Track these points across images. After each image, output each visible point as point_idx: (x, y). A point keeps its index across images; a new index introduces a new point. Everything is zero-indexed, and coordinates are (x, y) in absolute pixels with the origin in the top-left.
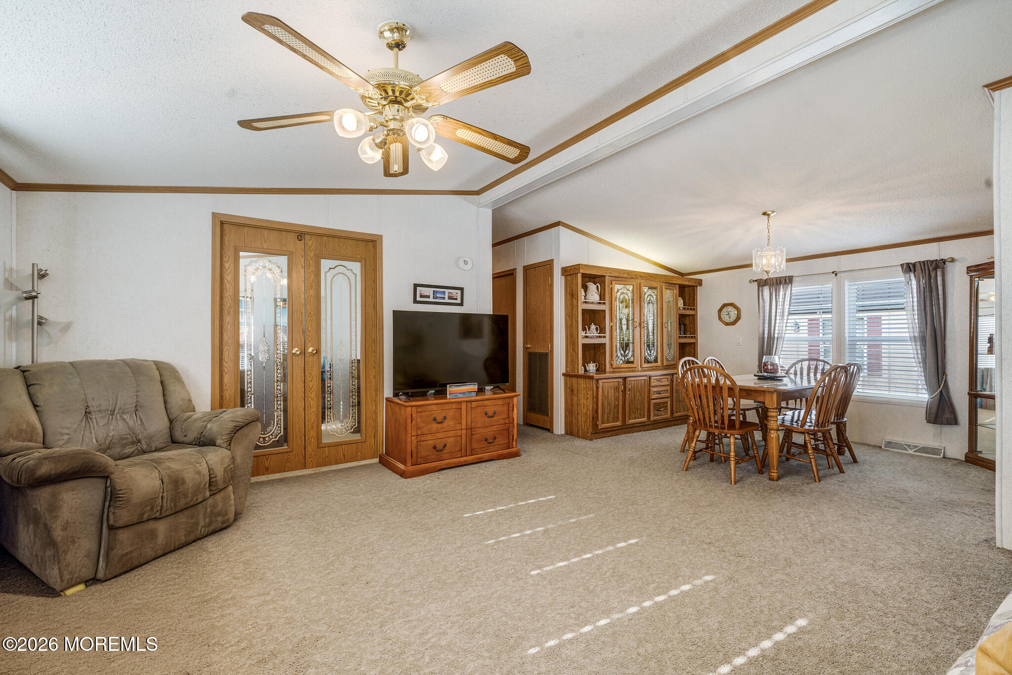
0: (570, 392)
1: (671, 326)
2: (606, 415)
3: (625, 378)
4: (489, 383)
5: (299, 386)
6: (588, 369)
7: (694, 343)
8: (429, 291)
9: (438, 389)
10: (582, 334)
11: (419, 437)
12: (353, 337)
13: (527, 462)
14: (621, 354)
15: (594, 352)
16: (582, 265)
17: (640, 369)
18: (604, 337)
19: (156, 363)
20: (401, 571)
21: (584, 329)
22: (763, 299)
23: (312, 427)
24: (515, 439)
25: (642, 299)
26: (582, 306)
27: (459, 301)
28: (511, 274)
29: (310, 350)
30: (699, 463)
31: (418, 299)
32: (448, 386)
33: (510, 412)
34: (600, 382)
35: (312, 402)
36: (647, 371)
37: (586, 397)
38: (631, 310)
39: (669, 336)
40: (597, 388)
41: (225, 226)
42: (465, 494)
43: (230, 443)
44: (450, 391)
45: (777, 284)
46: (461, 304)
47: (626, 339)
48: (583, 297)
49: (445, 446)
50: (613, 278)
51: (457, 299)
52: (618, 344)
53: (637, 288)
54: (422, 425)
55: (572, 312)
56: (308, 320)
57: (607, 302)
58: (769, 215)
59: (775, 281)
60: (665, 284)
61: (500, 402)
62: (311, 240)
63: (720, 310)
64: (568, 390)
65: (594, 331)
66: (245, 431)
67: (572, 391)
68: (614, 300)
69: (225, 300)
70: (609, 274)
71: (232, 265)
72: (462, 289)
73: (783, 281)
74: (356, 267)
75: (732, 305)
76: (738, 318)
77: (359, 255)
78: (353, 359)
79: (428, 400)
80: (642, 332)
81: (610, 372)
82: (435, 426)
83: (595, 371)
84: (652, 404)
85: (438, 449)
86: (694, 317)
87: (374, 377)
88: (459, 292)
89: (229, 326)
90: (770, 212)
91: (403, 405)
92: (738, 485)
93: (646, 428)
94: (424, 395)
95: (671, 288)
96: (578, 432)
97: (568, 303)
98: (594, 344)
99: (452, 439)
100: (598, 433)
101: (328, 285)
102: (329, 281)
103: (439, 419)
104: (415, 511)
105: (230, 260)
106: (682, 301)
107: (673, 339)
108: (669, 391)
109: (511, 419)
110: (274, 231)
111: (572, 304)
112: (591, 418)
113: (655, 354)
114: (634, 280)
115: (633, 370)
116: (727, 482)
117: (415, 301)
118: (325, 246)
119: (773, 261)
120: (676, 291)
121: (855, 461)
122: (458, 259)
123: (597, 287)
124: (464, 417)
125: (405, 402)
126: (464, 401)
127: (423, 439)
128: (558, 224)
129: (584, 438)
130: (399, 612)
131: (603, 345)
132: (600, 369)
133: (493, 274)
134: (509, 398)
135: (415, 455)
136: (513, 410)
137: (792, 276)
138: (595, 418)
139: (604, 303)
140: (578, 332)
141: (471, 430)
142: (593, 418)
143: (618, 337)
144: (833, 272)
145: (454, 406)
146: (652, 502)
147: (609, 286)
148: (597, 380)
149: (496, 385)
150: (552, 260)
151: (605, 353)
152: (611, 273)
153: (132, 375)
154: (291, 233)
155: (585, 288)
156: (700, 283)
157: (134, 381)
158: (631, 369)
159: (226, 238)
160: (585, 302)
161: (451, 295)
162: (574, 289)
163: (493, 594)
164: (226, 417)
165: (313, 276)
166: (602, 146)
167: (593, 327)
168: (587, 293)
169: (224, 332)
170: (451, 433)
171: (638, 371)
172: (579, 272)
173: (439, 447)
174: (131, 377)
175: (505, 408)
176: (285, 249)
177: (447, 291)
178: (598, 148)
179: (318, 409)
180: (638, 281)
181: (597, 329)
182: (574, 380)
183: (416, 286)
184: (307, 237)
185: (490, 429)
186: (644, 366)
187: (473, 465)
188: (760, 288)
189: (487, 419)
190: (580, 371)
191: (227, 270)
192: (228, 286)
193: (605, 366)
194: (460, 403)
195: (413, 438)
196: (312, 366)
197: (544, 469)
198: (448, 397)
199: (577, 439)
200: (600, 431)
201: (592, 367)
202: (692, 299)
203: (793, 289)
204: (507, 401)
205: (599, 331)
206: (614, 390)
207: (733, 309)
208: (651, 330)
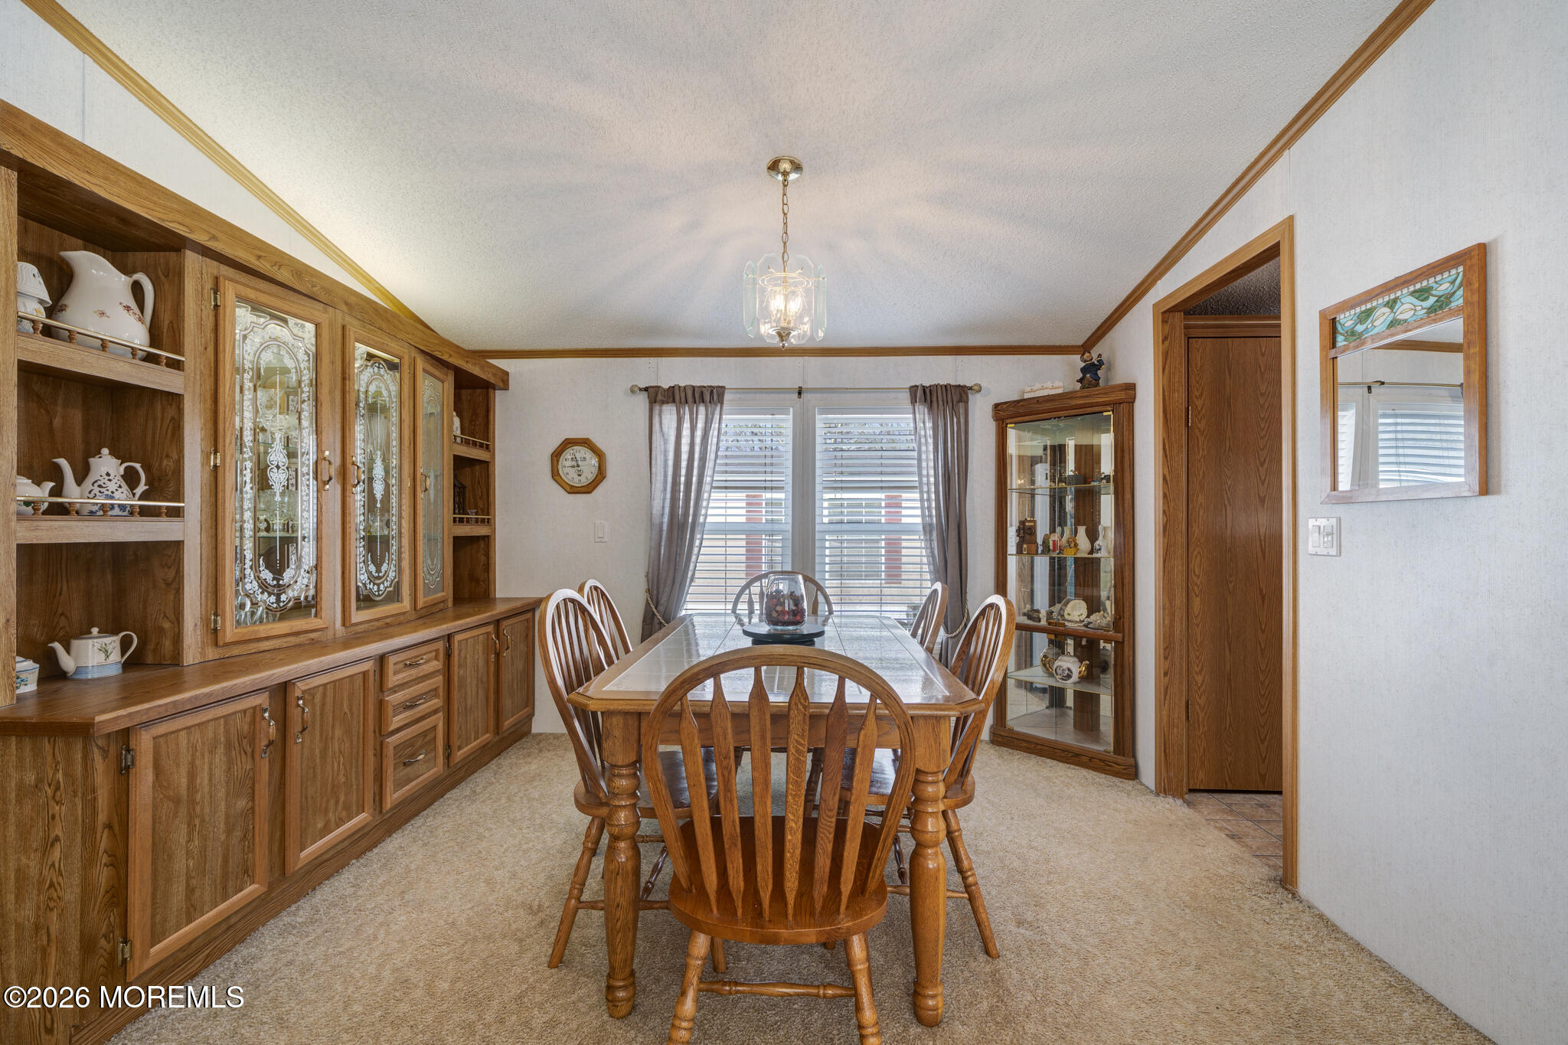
1: (436, 486)
2: (179, 888)
3: (283, 687)
6: (69, 665)
7: (487, 536)
10: (27, 496)
14: (262, 584)
15: (111, 586)
18: (176, 513)
22: (661, 432)
34: (145, 736)
36: (367, 640)
39: (431, 516)
45: (691, 402)
47: (278, 523)
50: (225, 270)
52: (248, 545)
53: (332, 340)
57: (192, 353)
58: (784, 175)
59: (688, 393)
60: (422, 356)
63: (556, 455)
65: (112, 484)
68: (226, 362)
70: (201, 242)
73: (705, 396)
75: (586, 443)
76: (601, 476)
81: (203, 669)
83: (112, 673)
84: (390, 752)
86: (486, 466)
90: (788, 167)
93: (362, 844)
95: (437, 372)
98: (118, 548)
106: (457, 421)
107: (439, 526)
108: (441, 691)
113: (392, 574)
114: (318, 307)
120: (448, 386)
123: (139, 286)
131: (167, 551)
132: (148, 659)
137: (724, 388)
139: (174, 366)
143: (248, 515)
144: (794, 391)
148: (122, 730)
151: (175, 582)
152: (214, 238)
156: (504, 380)
160: (50, 335)
167: (107, 466)
168: (66, 297)
171: (334, 644)
180: (336, 315)
181: (131, 479)
186: (358, 616)
188: (654, 409)
193: (178, 639)
201: (93, 655)
202: (482, 419)
203: (724, 417)
205: (142, 488)
206: (220, 756)
207: (589, 454)
208: (379, 495)
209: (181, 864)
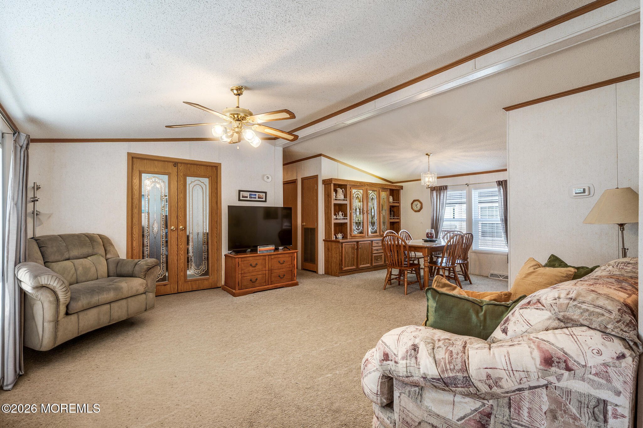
0: (327, 250)
1: (385, 212)
2: (347, 263)
3: (358, 242)
4: (282, 245)
5: (175, 248)
6: (337, 237)
7: (399, 222)
8: (247, 194)
9: (252, 248)
10: (334, 217)
11: (243, 274)
12: (205, 220)
13: (302, 288)
14: (356, 229)
15: (341, 228)
16: (333, 179)
17: (367, 237)
18: (347, 219)
19: (99, 235)
20: (238, 333)
21: (335, 215)
22: (433, 198)
23: (182, 270)
24: (295, 276)
25: (368, 198)
26: (333, 202)
27: (264, 199)
28: (294, 182)
29: (181, 227)
30: (392, 286)
31: (241, 198)
32: (258, 247)
33: (293, 261)
34: (344, 244)
35: (182, 257)
36: (371, 238)
37: (336, 252)
38: (361, 204)
39: (384, 217)
40: (342, 247)
41: (134, 159)
42: (268, 303)
43: (145, 277)
44: (259, 250)
45: (440, 190)
46: (265, 201)
47: (360, 220)
48: (334, 197)
49: (257, 280)
50: (352, 186)
51: (263, 198)
52: (355, 223)
53: (365, 191)
54: (244, 268)
55: (328, 205)
56: (180, 211)
57: (348, 199)
58: (429, 155)
59: (438, 188)
60: (381, 189)
61: (287, 255)
62: (181, 166)
63: (412, 204)
64: (326, 249)
65: (341, 215)
66: (152, 270)
67: (328, 249)
68: (352, 197)
69: (134, 200)
70: (349, 184)
71: (138, 181)
72: (266, 193)
73: (443, 189)
74: (206, 181)
75: (418, 200)
76: (421, 208)
77: (208, 174)
78: (204, 232)
79: (247, 254)
80: (368, 216)
81: (350, 239)
82: (251, 269)
83: (341, 238)
84: (373, 256)
85: (253, 281)
86: (398, 207)
87: (216, 242)
88: (264, 194)
89: (136, 214)
90: (430, 154)
91: (234, 257)
92: (408, 295)
93: (370, 270)
94: (245, 252)
95: (385, 191)
96: (332, 273)
97: (326, 200)
98: (342, 223)
99: (260, 276)
100: (342, 272)
101: (191, 191)
102: (191, 189)
103: (254, 265)
104: (242, 311)
105: (137, 178)
106: (392, 198)
107: (386, 220)
108: (383, 249)
109: (293, 265)
110: (161, 162)
111: (328, 200)
112: (338, 264)
113: (376, 228)
114: (363, 187)
115: (363, 237)
116: (403, 294)
117: (239, 200)
118: (189, 169)
119: (431, 179)
120: (388, 192)
121: (471, 283)
122: (263, 176)
123: (343, 191)
124: (267, 264)
125: (234, 255)
126: (267, 255)
127: (245, 275)
128: (320, 155)
129: (335, 276)
130: (239, 346)
131: (346, 223)
132: (344, 237)
133: (283, 182)
134: (292, 253)
135: (240, 284)
136: (294, 260)
137: (447, 186)
138: (341, 264)
139: (346, 200)
140: (331, 216)
141: (271, 271)
142: (339, 264)
143: (355, 219)
144: (466, 184)
145: (262, 258)
146: (363, 303)
147: (349, 190)
148: (342, 243)
149: (286, 246)
150: (318, 175)
151: (347, 228)
152: (350, 183)
153: (90, 242)
154: (170, 163)
155: (336, 191)
156: (402, 187)
157: (91, 245)
158: (361, 237)
159: (134, 166)
160: (336, 200)
161: (259, 196)
162: (329, 192)
163: (281, 339)
164: (142, 263)
165: (182, 187)
166: (338, 123)
167: (340, 213)
168: (337, 194)
169: (133, 218)
170: (260, 273)
171: (366, 238)
172: (332, 183)
173: (254, 280)
174: (89, 243)
175: (290, 259)
176: (167, 172)
177: (257, 194)
178: (336, 124)
179: (185, 260)
180: (366, 187)
182: (330, 243)
183: (240, 191)
184: (179, 165)
185: (281, 270)
186: (369, 235)
187: (272, 290)
188: (432, 192)
189: (280, 265)
190: (333, 238)
191: (135, 184)
192: (136, 192)
193: (347, 235)
194: (265, 256)
195: (239, 275)
196: (182, 236)
197: (311, 291)
198: (258, 253)
199: (331, 276)
200: (344, 271)
201: (340, 236)
202: (397, 197)
203: (447, 192)
204: (291, 255)
205: (344, 216)
206: (351, 249)
207: (419, 203)
208: (373, 215)
209: (347, 260)
